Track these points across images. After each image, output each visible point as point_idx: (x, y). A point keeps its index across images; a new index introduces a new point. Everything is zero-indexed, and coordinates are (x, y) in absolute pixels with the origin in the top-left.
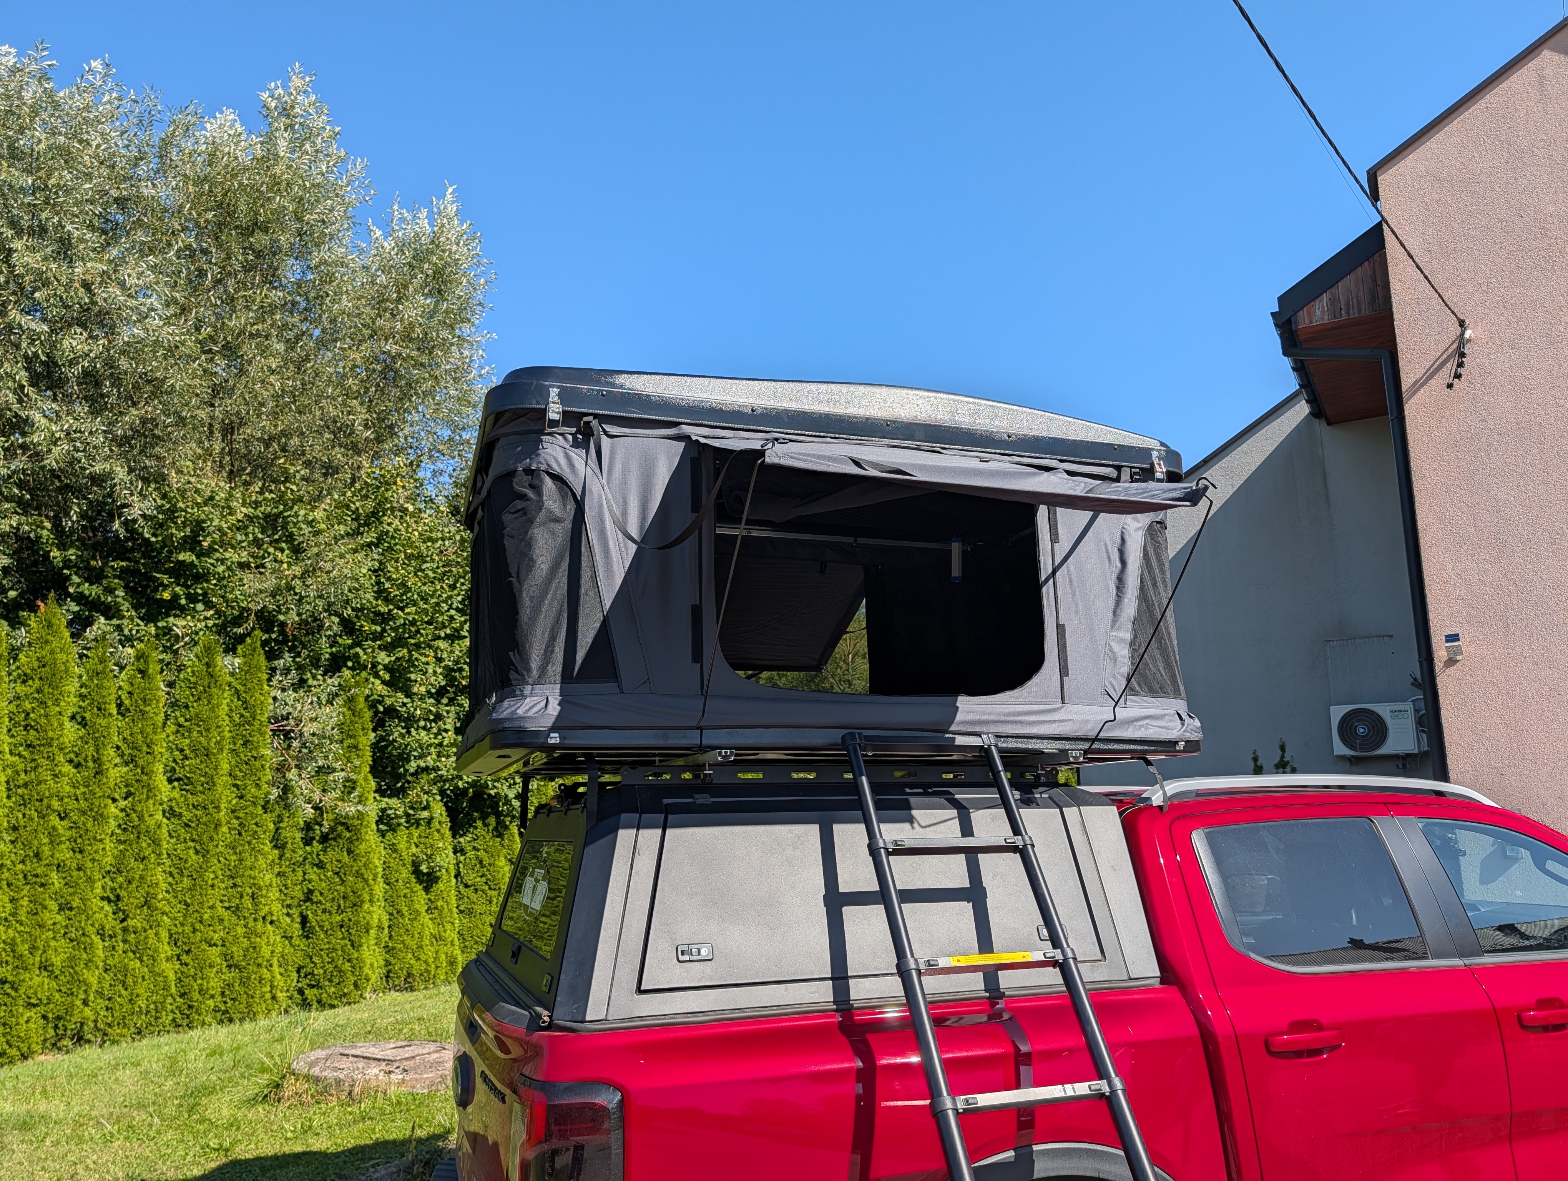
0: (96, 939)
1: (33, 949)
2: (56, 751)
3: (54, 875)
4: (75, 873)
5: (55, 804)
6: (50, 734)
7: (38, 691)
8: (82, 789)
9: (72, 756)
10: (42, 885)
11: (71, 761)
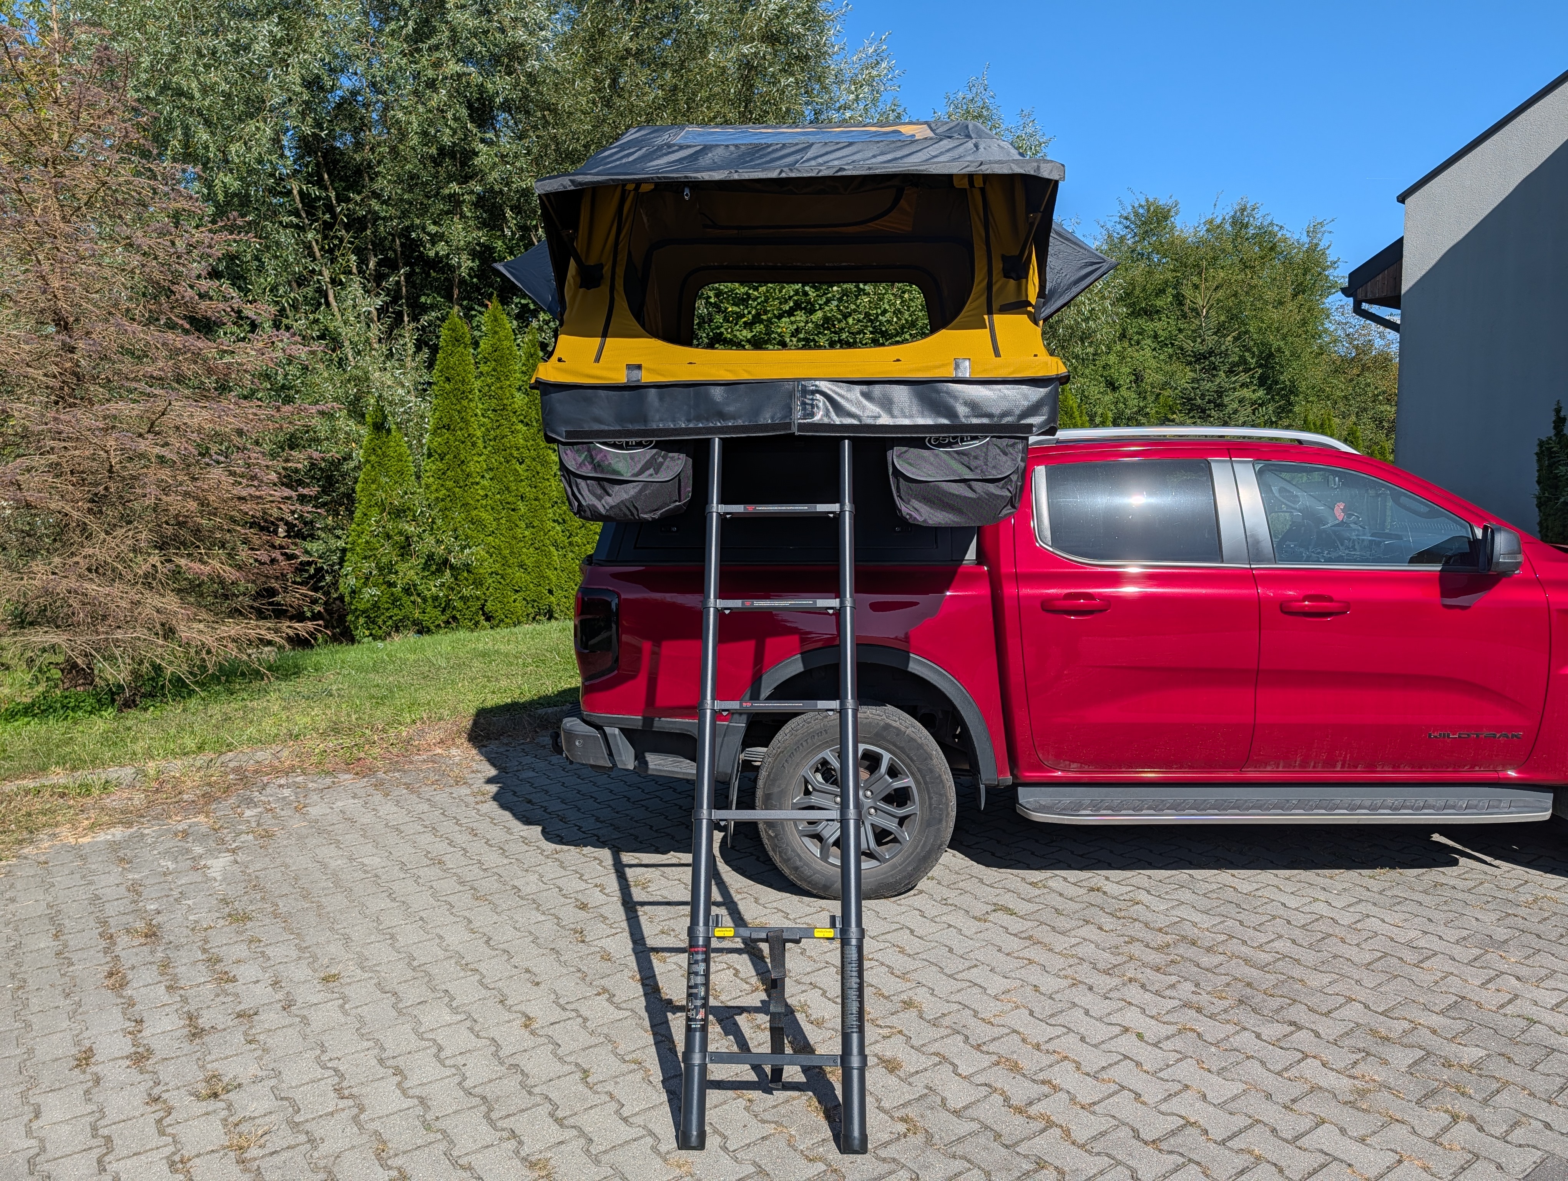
0: (552, 549)
1: (512, 553)
2: (511, 414)
3: (519, 503)
4: (533, 502)
5: (515, 453)
6: (505, 402)
7: (494, 370)
8: (532, 442)
9: (522, 417)
10: (513, 510)
11: (522, 422)
